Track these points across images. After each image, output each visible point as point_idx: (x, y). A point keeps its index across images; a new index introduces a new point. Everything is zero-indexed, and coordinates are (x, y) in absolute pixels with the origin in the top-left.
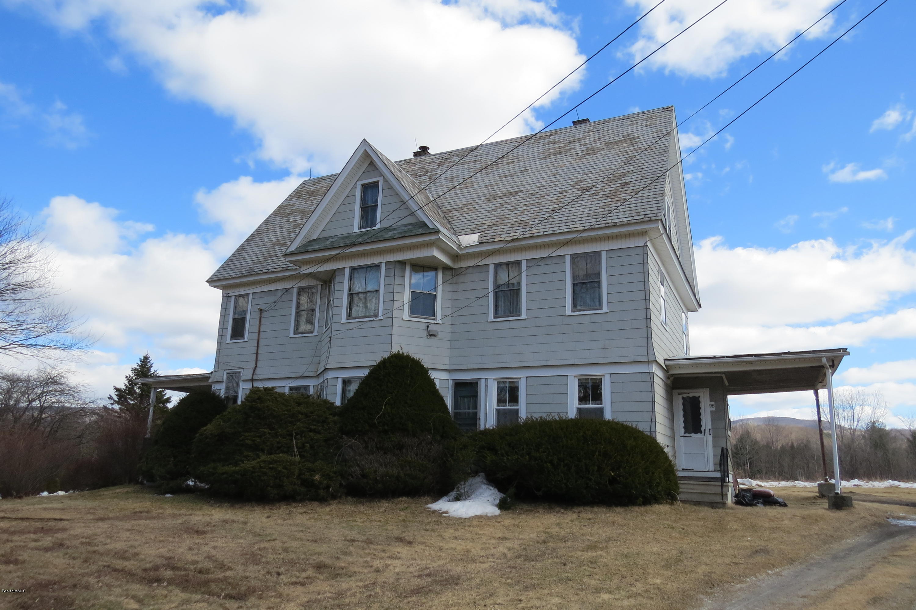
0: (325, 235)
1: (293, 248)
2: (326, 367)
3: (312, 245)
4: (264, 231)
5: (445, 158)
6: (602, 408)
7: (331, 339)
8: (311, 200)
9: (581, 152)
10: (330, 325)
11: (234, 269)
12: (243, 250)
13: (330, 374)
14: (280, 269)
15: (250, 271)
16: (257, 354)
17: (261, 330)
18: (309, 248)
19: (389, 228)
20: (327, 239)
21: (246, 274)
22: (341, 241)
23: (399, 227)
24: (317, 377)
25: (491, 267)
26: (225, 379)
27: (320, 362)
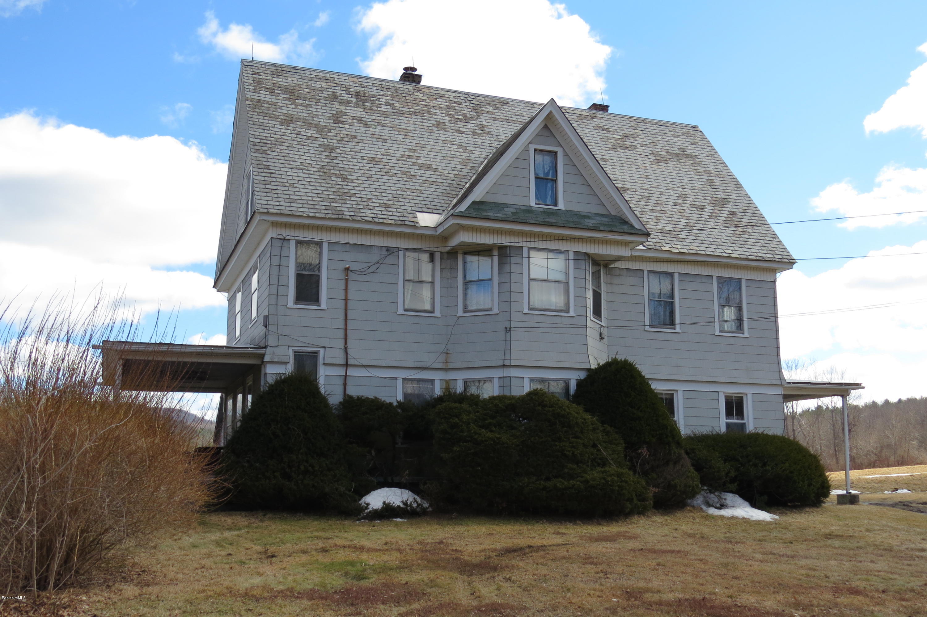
0: (490, 199)
1: (462, 208)
2: (507, 363)
3: (486, 210)
4: (271, 141)
5: (472, 102)
6: (745, 424)
7: (508, 330)
8: (301, 105)
9: (648, 154)
10: (496, 311)
11: (294, 201)
12: (268, 167)
13: (513, 373)
14: (393, 222)
15: (334, 212)
16: (346, 329)
17: (350, 297)
18: (485, 214)
19: (578, 213)
20: (500, 206)
21: (333, 216)
22: (527, 215)
23: (590, 215)
24: (446, 370)
25: (646, 273)
26: (291, 359)
27: (449, 352)
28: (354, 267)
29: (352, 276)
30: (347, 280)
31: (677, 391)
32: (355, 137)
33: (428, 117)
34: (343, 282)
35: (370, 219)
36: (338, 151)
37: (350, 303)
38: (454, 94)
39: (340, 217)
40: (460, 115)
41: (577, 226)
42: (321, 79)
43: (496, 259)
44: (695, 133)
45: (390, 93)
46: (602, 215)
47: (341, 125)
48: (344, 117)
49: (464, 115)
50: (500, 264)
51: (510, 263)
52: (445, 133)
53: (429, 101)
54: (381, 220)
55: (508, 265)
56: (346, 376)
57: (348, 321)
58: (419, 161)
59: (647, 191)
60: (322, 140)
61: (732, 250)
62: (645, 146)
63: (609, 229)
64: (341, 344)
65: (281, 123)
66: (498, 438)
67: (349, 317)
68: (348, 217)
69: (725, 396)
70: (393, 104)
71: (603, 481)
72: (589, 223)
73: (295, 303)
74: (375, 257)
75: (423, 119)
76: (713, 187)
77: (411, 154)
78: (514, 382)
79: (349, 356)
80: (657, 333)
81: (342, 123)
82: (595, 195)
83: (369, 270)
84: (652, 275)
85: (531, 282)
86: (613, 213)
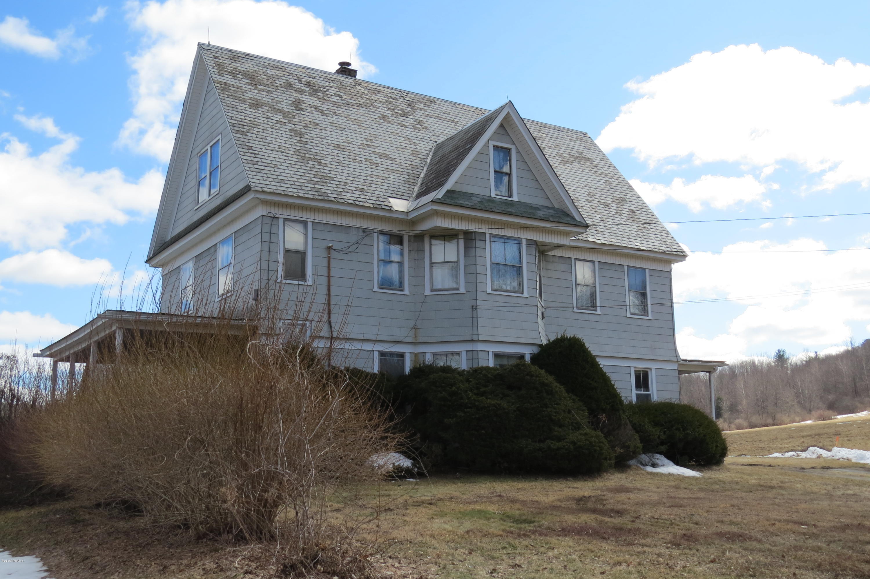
0: (458, 188)
2: (475, 338)
3: (457, 199)
4: (247, 123)
5: (406, 99)
6: (649, 395)
7: (474, 308)
8: (263, 90)
10: (462, 290)
11: (282, 181)
12: (251, 148)
13: (480, 347)
14: (371, 206)
15: (320, 194)
16: (329, 304)
17: (332, 274)
19: (529, 205)
20: (468, 196)
21: (320, 198)
22: (490, 204)
23: (539, 207)
24: (415, 344)
25: (573, 260)
26: (282, 332)
27: (416, 327)
28: (336, 246)
29: (334, 254)
30: (329, 258)
32: (317, 124)
33: (373, 109)
34: (326, 260)
35: (352, 202)
36: (306, 136)
37: (332, 280)
38: (389, 90)
39: (326, 198)
40: (399, 110)
41: (532, 216)
42: (274, 67)
43: (461, 242)
44: (586, 139)
45: (336, 85)
46: (548, 208)
47: (302, 113)
48: (302, 104)
49: (402, 110)
50: (466, 248)
51: (476, 247)
52: (391, 125)
53: (370, 95)
54: (361, 204)
55: (474, 249)
56: (330, 348)
57: (331, 297)
58: (377, 150)
60: (290, 125)
61: (640, 243)
62: (551, 148)
63: (557, 220)
64: (325, 318)
65: (251, 107)
67: (332, 293)
68: (333, 199)
69: (635, 371)
70: (341, 95)
72: (540, 213)
73: (285, 279)
74: (353, 237)
75: (369, 111)
76: (611, 187)
77: (368, 143)
78: (481, 356)
79: (333, 330)
80: (582, 314)
81: (302, 110)
82: (542, 189)
83: (350, 250)
84: (577, 262)
85: (494, 266)
86: (557, 206)
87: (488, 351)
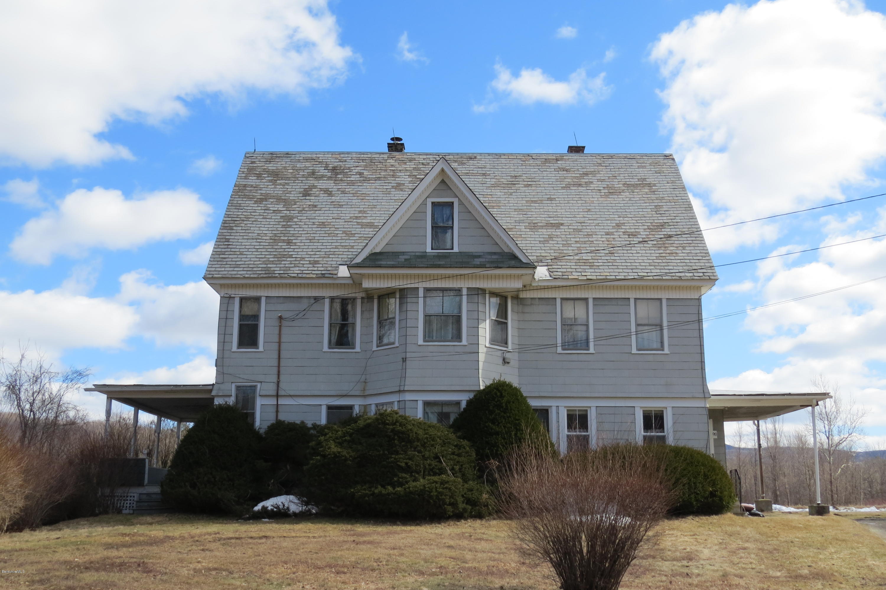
0: (389, 249)
1: (359, 260)
2: (402, 389)
3: (381, 260)
4: (240, 218)
6: (664, 437)
7: (404, 360)
8: (280, 184)
9: (602, 188)
10: (397, 344)
11: (238, 266)
12: (228, 240)
13: (408, 397)
14: (314, 276)
15: (267, 272)
16: (279, 366)
17: (282, 340)
18: (379, 263)
19: (471, 254)
20: (396, 254)
21: (265, 276)
22: (418, 260)
23: (483, 254)
24: (365, 396)
25: (558, 301)
26: (233, 393)
27: (367, 381)
28: (285, 315)
29: (284, 323)
30: (280, 326)
31: (590, 407)
32: (315, 206)
33: (391, 180)
34: (278, 328)
35: (296, 275)
36: (295, 220)
37: (282, 345)
38: (425, 157)
39: (270, 275)
42: (307, 160)
43: (398, 300)
44: (666, 161)
45: (365, 164)
46: (495, 253)
47: (307, 198)
48: (313, 190)
50: (401, 304)
52: (401, 192)
53: (398, 166)
54: (304, 276)
55: (406, 304)
56: (277, 405)
57: (281, 360)
58: (364, 221)
59: (582, 224)
60: (285, 212)
61: (647, 273)
62: (602, 181)
63: (494, 266)
64: (274, 379)
65: (256, 202)
66: (339, 453)
67: (282, 356)
68: (277, 275)
69: (643, 411)
70: (363, 173)
71: (422, 488)
72: (477, 261)
73: (238, 348)
74: (304, 304)
75: (385, 183)
76: (658, 213)
77: (360, 215)
78: (408, 404)
79: (279, 389)
80: (567, 355)
81: (309, 195)
82: (489, 236)
83: (298, 317)
84: (564, 302)
85: (428, 318)
86: (506, 250)
87: (417, 400)
